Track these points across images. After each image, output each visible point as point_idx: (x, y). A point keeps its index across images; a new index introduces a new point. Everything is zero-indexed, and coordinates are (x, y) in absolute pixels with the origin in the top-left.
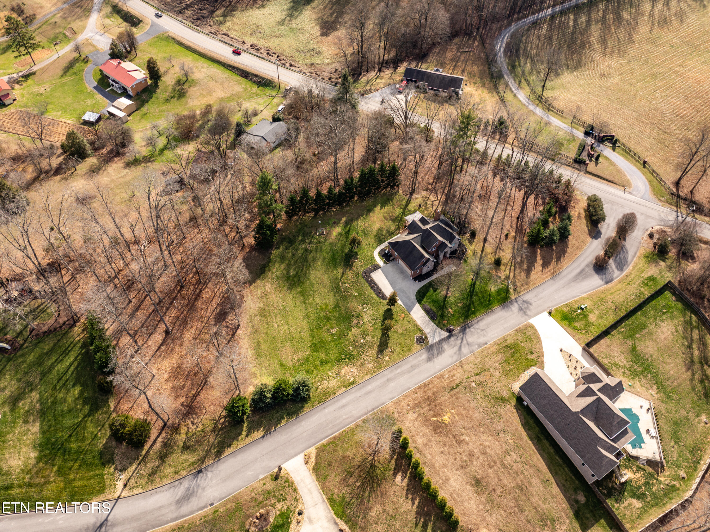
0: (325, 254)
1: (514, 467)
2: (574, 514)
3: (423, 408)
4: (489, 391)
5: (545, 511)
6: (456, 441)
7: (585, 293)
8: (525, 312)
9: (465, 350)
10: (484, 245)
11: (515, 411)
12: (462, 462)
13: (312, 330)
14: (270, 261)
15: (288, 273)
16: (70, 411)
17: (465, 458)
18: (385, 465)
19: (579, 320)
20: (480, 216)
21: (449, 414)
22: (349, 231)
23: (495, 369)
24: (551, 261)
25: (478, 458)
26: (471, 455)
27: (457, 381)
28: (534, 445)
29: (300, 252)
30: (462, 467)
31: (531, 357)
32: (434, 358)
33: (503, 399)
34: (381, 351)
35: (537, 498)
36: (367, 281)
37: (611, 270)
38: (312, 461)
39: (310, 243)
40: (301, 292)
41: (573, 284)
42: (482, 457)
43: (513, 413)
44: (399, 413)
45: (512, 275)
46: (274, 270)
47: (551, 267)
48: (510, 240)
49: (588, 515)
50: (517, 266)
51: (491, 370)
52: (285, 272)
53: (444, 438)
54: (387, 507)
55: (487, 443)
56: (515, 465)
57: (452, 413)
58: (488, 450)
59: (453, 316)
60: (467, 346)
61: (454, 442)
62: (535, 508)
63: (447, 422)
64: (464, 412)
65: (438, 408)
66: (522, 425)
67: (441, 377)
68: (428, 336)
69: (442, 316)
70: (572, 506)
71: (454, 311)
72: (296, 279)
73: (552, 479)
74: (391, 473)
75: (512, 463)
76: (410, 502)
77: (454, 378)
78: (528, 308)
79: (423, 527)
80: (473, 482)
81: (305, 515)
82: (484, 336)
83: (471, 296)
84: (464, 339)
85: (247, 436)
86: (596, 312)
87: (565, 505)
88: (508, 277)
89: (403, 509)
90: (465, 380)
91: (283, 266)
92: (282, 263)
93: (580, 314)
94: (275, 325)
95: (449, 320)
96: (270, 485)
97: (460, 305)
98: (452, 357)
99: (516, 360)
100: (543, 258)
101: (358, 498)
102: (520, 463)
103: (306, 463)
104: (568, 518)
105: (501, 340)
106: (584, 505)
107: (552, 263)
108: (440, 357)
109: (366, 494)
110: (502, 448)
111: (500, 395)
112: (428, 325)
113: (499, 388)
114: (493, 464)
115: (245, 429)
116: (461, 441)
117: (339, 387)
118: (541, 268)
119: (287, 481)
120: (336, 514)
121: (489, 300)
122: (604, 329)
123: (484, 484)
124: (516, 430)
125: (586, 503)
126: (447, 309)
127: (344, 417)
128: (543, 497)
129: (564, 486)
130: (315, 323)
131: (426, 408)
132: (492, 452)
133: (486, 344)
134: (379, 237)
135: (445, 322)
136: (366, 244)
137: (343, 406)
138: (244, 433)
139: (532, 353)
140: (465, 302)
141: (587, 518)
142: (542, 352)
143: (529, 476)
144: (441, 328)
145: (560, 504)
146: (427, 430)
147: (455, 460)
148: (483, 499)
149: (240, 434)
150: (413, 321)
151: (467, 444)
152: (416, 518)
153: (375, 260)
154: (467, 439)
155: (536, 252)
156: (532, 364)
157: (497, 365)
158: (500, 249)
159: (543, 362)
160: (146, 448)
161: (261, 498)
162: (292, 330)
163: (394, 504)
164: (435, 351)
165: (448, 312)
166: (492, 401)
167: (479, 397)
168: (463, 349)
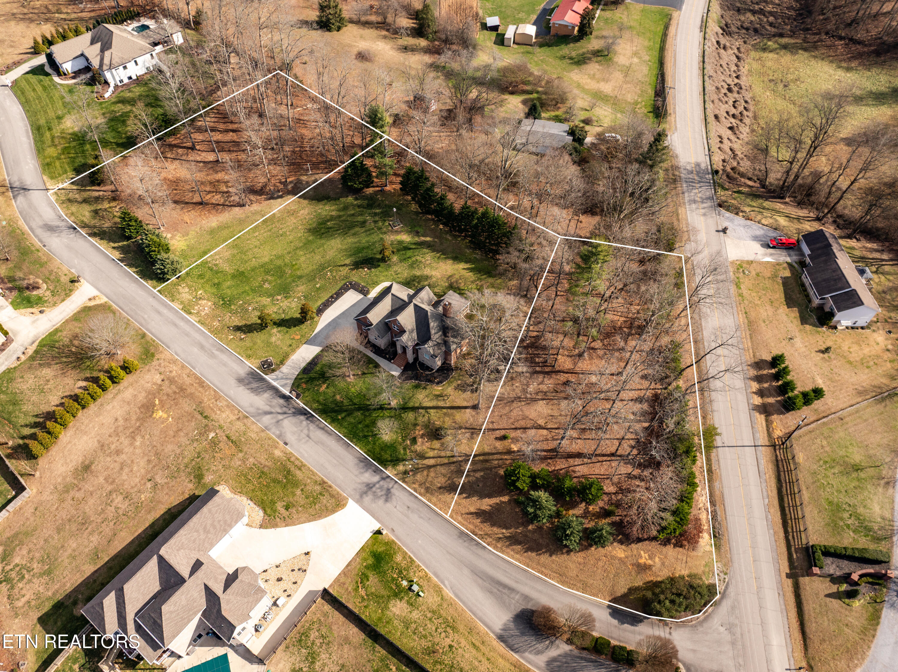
0: (364, 240)
1: (109, 508)
2: (59, 602)
3: (169, 387)
4: (207, 456)
5: (60, 560)
6: (133, 432)
7: (456, 595)
8: (366, 493)
9: (267, 420)
10: (466, 408)
11: (187, 496)
12: (108, 445)
13: (262, 266)
14: (336, 199)
15: (328, 221)
16: (119, 132)
17: (113, 447)
18: (95, 368)
19: (385, 583)
20: (524, 391)
21: (165, 416)
22: (410, 249)
23: (244, 460)
24: (500, 526)
25: (115, 461)
26: (118, 452)
27: (213, 416)
28: (145, 530)
29: (360, 219)
30: (103, 446)
31: (279, 506)
32: (244, 385)
33: (200, 478)
34: (238, 329)
35: (74, 545)
36: (341, 289)
37: (540, 646)
38: (92, 303)
39: (375, 222)
40: (309, 241)
41: (466, 571)
42: (117, 466)
43: (183, 493)
44: (160, 365)
45: (431, 462)
46: (327, 208)
47: (487, 528)
48: (499, 445)
49: (59, 624)
50: (453, 467)
51: (241, 455)
52: (328, 217)
53: (134, 417)
54: (52, 382)
55: (135, 469)
56: (113, 509)
57: (167, 419)
58: (126, 470)
59: (318, 393)
60: (274, 421)
61: (131, 430)
62: (63, 546)
63: (154, 415)
64: (171, 433)
65: (172, 403)
66: (169, 509)
67: (217, 397)
68: (277, 373)
69: (311, 380)
70: (68, 596)
71: (324, 393)
72: (323, 231)
73: (100, 564)
74: (88, 375)
75: (114, 504)
76: (58, 402)
77: (218, 412)
78: (376, 497)
79: (35, 423)
80: (87, 463)
81: (41, 315)
82: (299, 440)
83: (359, 409)
84: (285, 416)
85: (114, 248)
86: (415, 615)
87: (69, 587)
88: (422, 456)
89: (51, 398)
90: (217, 424)
91: (334, 213)
92: (339, 210)
93: (398, 586)
94: (257, 234)
95: (309, 390)
96: (64, 279)
97: (338, 397)
98: (252, 406)
99: (268, 486)
100: (497, 509)
101: (59, 353)
102: (116, 515)
103: (90, 299)
104: (54, 594)
105: (297, 463)
106: (72, 613)
107: (495, 529)
108: (248, 391)
109: (64, 360)
110: (132, 487)
111: (204, 472)
112: (293, 368)
113: (214, 468)
114: (110, 480)
115: (120, 244)
116: (134, 438)
117: (182, 303)
118: (472, 510)
119: (71, 291)
120: (43, 339)
121: (365, 437)
122: (382, 631)
123: (85, 475)
124: (159, 502)
125: (74, 616)
126: (324, 383)
127: (146, 316)
128: (76, 553)
129: (95, 581)
130: (272, 267)
131: (170, 391)
132: (124, 477)
133: (286, 444)
134: (414, 281)
135: (304, 386)
136: (395, 272)
137: (159, 313)
138: (116, 245)
139: (287, 508)
140: (346, 402)
141: (56, 623)
142: (294, 524)
143: (101, 530)
144: (293, 384)
145: (70, 579)
146: (142, 397)
147: (110, 436)
148: (68, 479)
149: (115, 242)
150: (294, 351)
151: (131, 444)
152: (43, 413)
153: (374, 288)
154: (138, 443)
155: (500, 493)
156: (269, 511)
157: (251, 460)
158: (472, 434)
159: (275, 526)
160: (93, 188)
161: (52, 277)
162: (256, 250)
163: (55, 388)
164: (255, 385)
165: (320, 386)
166: (194, 463)
167: (195, 445)
168: (268, 417)
